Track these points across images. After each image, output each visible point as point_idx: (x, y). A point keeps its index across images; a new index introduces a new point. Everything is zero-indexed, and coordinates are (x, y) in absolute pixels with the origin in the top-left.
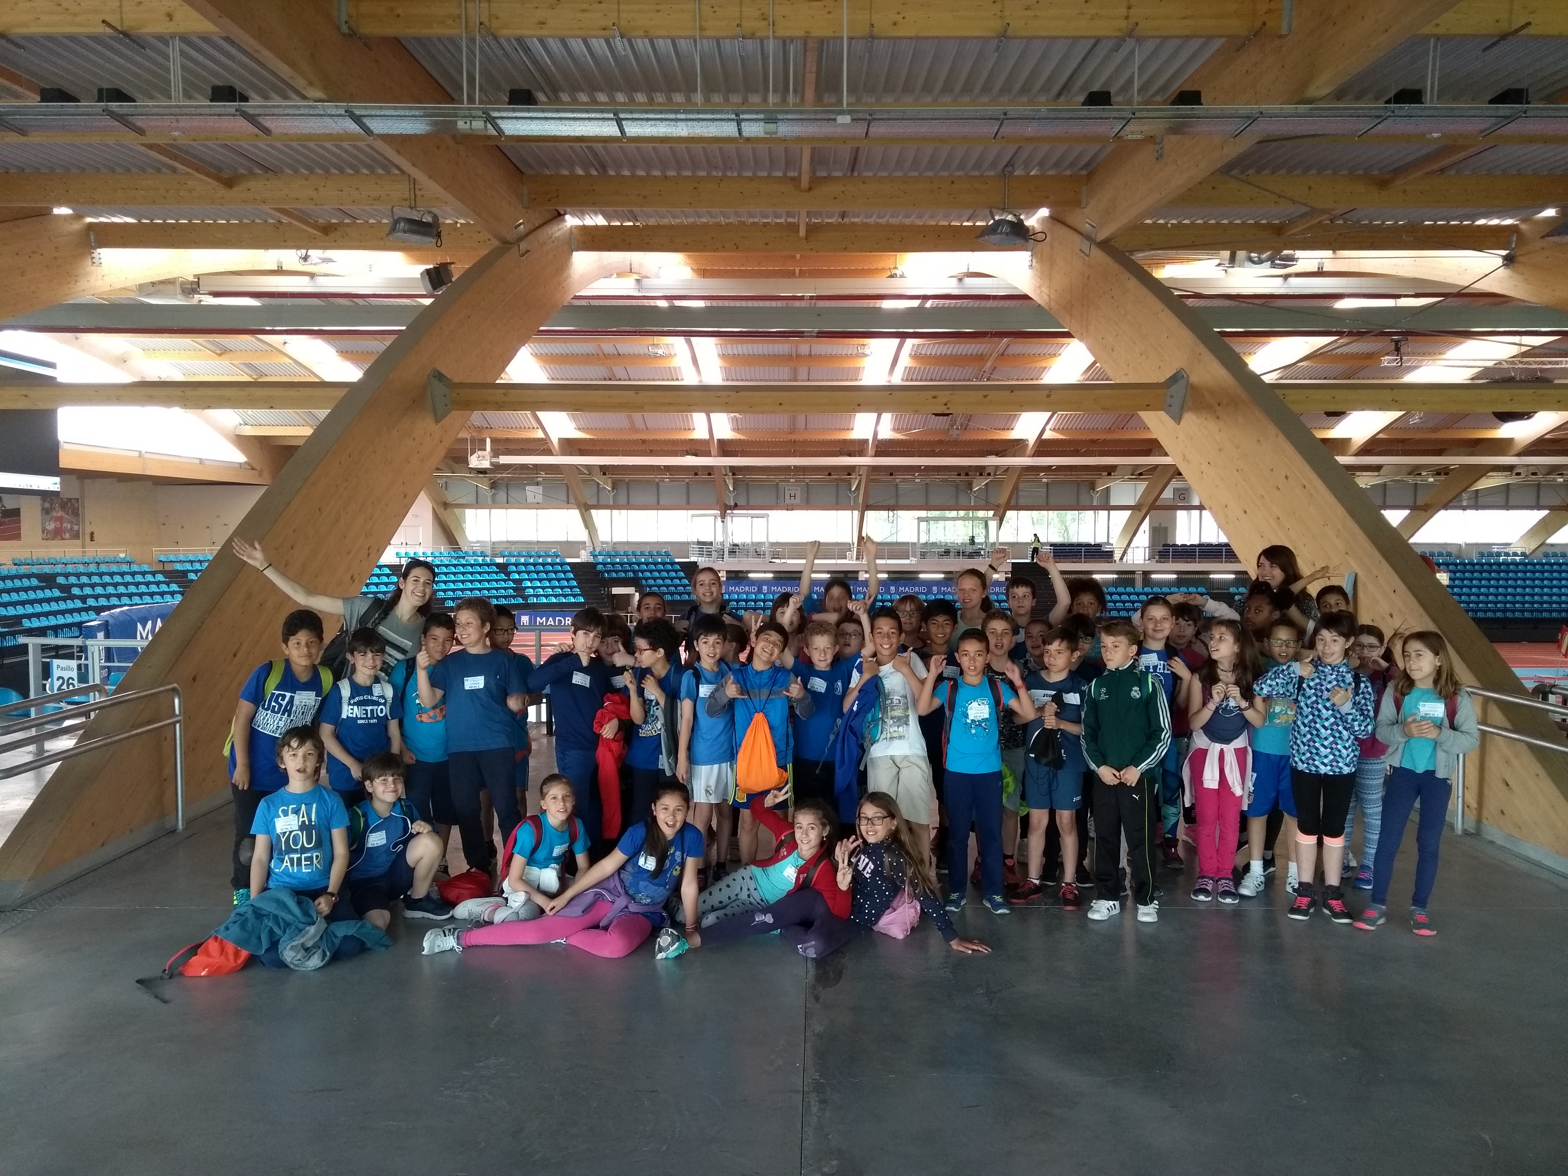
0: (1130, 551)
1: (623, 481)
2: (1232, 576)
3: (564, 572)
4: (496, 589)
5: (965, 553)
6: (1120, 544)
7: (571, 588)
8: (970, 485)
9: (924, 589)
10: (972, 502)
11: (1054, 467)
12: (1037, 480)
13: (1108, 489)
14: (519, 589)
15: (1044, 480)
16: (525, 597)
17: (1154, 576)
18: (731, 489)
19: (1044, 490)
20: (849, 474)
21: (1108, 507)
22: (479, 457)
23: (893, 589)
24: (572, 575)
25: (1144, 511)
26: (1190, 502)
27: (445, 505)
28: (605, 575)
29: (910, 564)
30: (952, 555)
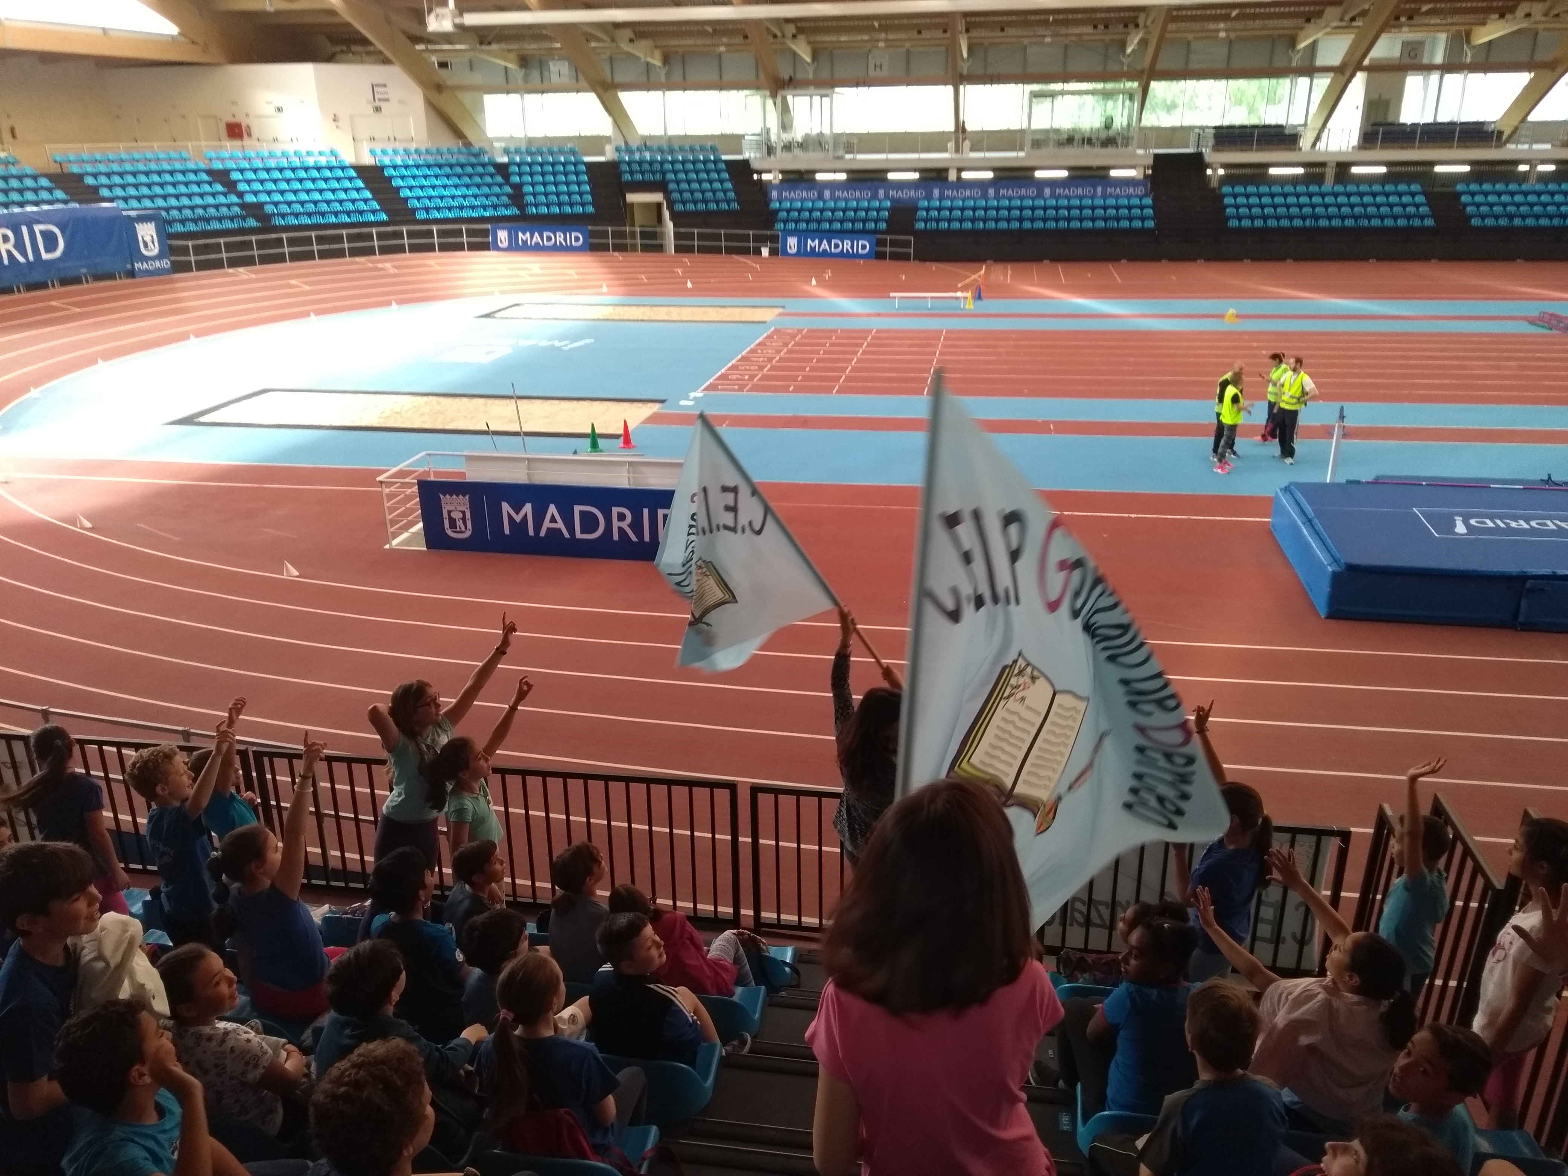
0: (1325, 135)
1: (677, 52)
2: (1466, 169)
3: (577, 174)
4: (487, 196)
5: (1093, 141)
6: (1314, 124)
7: (581, 194)
8: (1123, 45)
9: (1032, 192)
10: (1125, 68)
11: (1234, 13)
12: (1214, 34)
13: (1313, 46)
14: (517, 197)
15: (1222, 34)
16: (522, 206)
17: (1355, 170)
18: (808, 59)
19: (1225, 51)
20: (945, 31)
21: (1310, 70)
22: (437, 16)
23: (991, 192)
24: (586, 178)
25: (1348, 74)
26: (1425, 61)
27: (439, 88)
28: (627, 177)
29: (1017, 158)
30: (1075, 143)
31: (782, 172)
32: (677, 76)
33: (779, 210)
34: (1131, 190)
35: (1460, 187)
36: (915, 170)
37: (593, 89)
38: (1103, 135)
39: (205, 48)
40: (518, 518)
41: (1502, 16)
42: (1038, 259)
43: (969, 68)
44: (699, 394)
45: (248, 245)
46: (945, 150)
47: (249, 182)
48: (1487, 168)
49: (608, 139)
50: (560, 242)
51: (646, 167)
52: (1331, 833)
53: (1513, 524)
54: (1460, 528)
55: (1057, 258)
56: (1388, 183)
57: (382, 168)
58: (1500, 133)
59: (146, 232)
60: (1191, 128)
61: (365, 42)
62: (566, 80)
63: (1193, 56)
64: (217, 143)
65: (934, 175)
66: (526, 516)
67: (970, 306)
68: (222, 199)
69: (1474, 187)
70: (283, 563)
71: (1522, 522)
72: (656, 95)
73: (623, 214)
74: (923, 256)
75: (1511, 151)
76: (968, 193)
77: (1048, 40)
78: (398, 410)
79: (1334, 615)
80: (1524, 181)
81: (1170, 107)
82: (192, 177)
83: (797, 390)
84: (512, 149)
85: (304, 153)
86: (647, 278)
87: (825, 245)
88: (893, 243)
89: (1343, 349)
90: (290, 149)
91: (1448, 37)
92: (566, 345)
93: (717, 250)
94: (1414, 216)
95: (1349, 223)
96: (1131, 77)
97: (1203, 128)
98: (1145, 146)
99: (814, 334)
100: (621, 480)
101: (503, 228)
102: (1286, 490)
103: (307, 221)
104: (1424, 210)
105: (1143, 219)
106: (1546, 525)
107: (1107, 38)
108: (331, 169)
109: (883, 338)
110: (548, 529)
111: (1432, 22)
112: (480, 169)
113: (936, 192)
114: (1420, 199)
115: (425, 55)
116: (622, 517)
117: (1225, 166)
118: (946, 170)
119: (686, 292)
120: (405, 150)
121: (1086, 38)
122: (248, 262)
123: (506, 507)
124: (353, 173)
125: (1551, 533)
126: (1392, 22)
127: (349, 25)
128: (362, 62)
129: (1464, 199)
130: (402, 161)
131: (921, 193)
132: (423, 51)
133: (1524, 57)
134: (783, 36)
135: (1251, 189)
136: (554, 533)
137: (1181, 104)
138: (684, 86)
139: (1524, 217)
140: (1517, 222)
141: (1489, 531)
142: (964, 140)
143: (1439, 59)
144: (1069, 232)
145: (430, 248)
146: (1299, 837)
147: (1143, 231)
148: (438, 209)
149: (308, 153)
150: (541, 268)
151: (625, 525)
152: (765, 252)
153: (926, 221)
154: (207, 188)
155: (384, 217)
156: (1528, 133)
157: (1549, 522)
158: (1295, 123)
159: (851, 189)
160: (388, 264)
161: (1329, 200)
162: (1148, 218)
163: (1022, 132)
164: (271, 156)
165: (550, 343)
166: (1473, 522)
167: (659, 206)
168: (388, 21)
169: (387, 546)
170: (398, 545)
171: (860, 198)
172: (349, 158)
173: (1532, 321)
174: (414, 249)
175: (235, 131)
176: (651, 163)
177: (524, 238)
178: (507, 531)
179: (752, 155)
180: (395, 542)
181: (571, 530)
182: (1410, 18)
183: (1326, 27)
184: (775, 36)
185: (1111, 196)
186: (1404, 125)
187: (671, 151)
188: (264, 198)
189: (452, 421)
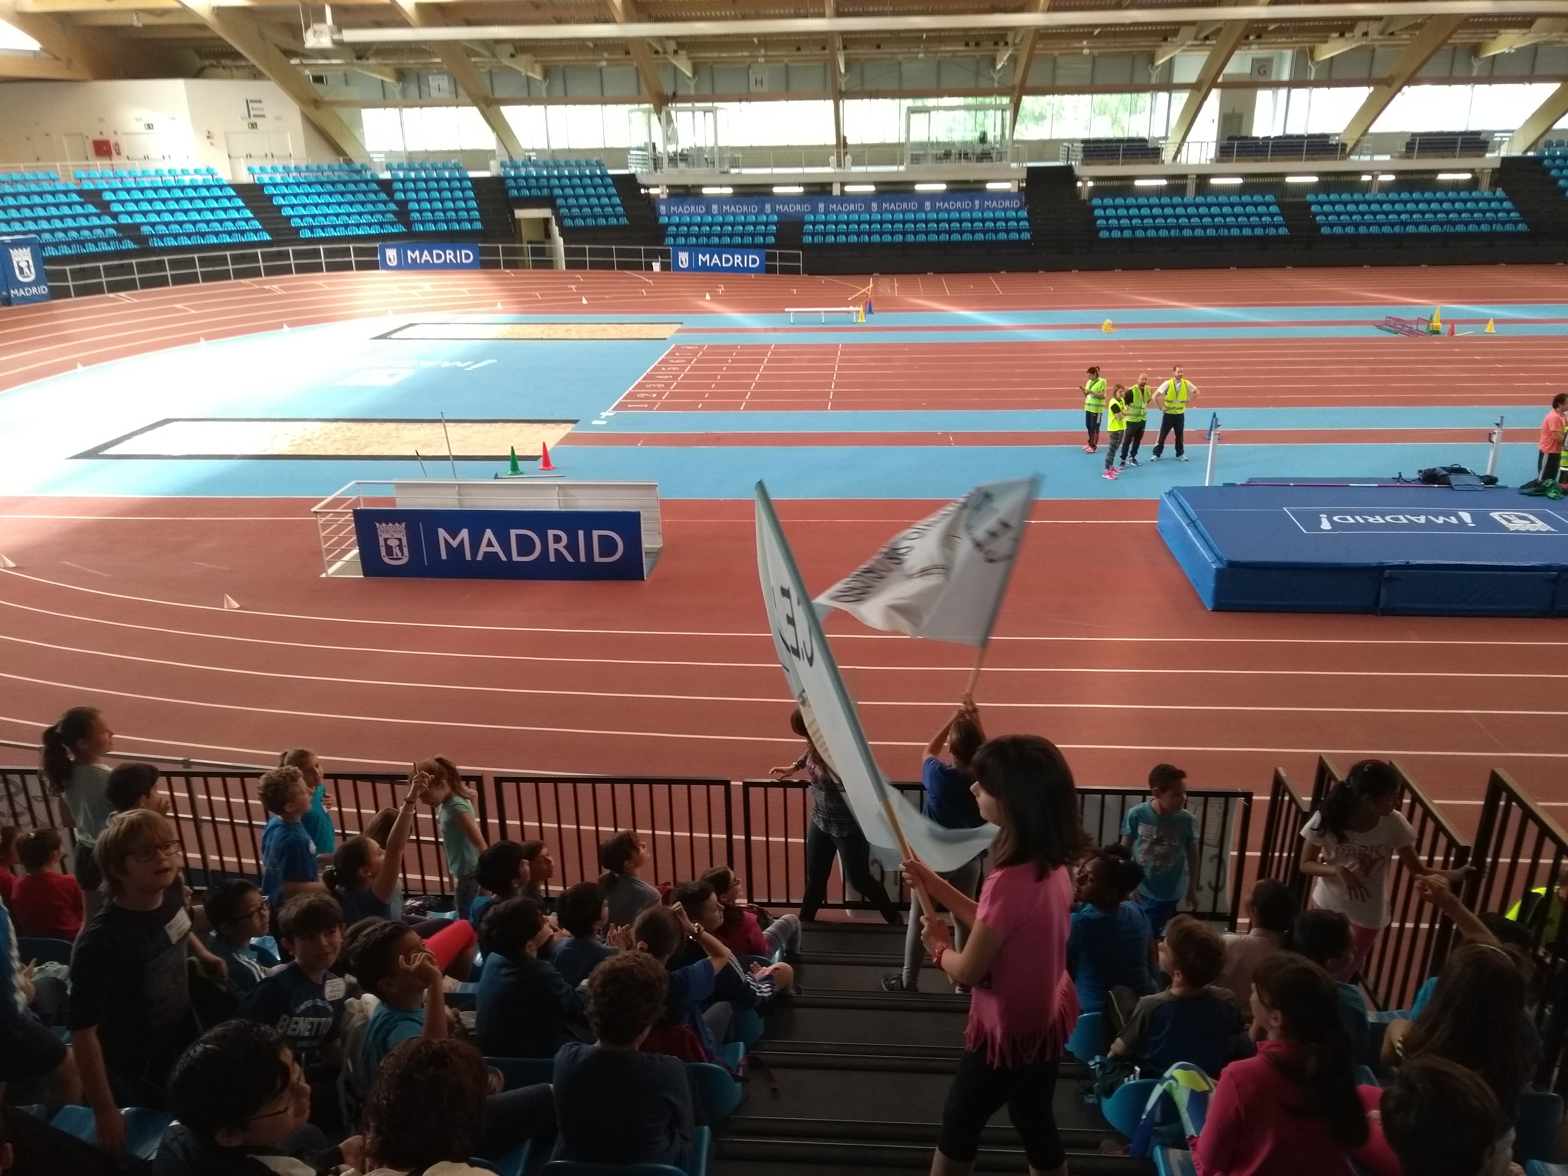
0: (1184, 149)
1: (557, 67)
2: (1315, 179)
3: (463, 190)
4: (372, 214)
5: (970, 156)
6: (1175, 138)
7: (468, 210)
8: (993, 61)
9: (914, 205)
10: (996, 85)
11: (1096, 32)
12: (1079, 51)
13: (1171, 62)
14: (403, 214)
15: (1086, 51)
16: (408, 224)
17: (1214, 181)
18: (689, 74)
19: (1089, 66)
20: (824, 48)
21: (1169, 87)
22: (315, 32)
23: (874, 205)
24: (472, 194)
25: (1204, 90)
26: (1274, 78)
27: (317, 103)
28: (515, 193)
29: (898, 172)
30: (953, 157)
31: (669, 187)
32: (558, 91)
33: (669, 225)
34: (1007, 203)
35: (1310, 198)
36: (799, 185)
37: (475, 103)
38: (979, 149)
39: (69, 63)
40: (455, 543)
41: (1342, 35)
42: (921, 271)
43: (846, 83)
44: (610, 413)
45: (128, 269)
46: (827, 164)
47: (123, 202)
48: (1333, 179)
49: (490, 154)
50: (450, 259)
51: (533, 182)
52: (1236, 795)
53: (1371, 520)
54: (1326, 525)
55: (940, 270)
56: (1244, 194)
57: (262, 186)
58: (1344, 146)
59: (22, 258)
60: (1060, 141)
61: (236, 55)
62: (446, 95)
63: (1059, 72)
64: (86, 163)
65: (818, 189)
66: (462, 541)
67: (862, 319)
68: (95, 221)
69: (1322, 197)
70: (223, 596)
71: (1378, 518)
72: (538, 109)
73: (512, 229)
74: (812, 270)
75: (1357, 161)
76: (852, 207)
77: (921, 55)
78: (309, 437)
79: (1218, 608)
80: (1367, 192)
81: (1040, 118)
82: (62, 198)
83: (706, 407)
84: (395, 165)
85: (179, 172)
86: (541, 295)
87: (716, 260)
88: (783, 257)
89: (1214, 356)
90: (164, 167)
91: (1293, 53)
92: (469, 366)
93: (609, 266)
94: (1269, 226)
95: (1211, 232)
96: (1001, 93)
97: (1072, 141)
98: (1017, 159)
99: (714, 349)
100: (551, 503)
101: (392, 247)
102: (1170, 494)
103: (185, 241)
104: (1278, 219)
105: (1019, 231)
106: (1398, 519)
107: (978, 54)
108: (208, 187)
109: (783, 354)
110: (486, 554)
111: (1279, 40)
112: (363, 187)
113: (821, 206)
114: (1274, 209)
115: (300, 69)
116: (557, 539)
117: (1095, 179)
118: (830, 184)
119: (579, 309)
120: (284, 168)
121: (958, 54)
122: (129, 286)
123: (442, 533)
124: (232, 192)
125: (1403, 526)
126: (1243, 41)
127: (220, 39)
128: (232, 77)
129: (1314, 208)
130: (282, 178)
131: (806, 207)
132: (298, 65)
133: (1364, 75)
134: (665, 52)
135: (1119, 201)
136: (491, 557)
137: (1049, 116)
138: (567, 100)
139: (1368, 225)
140: (1362, 230)
141: (1350, 526)
142: (846, 154)
143: (1285, 76)
144: (950, 244)
145: (317, 268)
146: (1211, 799)
147: (1020, 242)
148: (323, 228)
149: (182, 171)
150: (433, 287)
151: (560, 547)
152: (656, 266)
153: (813, 235)
154: (79, 210)
155: (267, 237)
156: (1369, 145)
157: (1401, 517)
158: (1157, 135)
159: (739, 204)
160: (275, 285)
161: (1191, 210)
162: (1025, 230)
163: (900, 145)
164: (144, 174)
165: (453, 364)
166: (1336, 519)
167: (547, 221)
168: (262, 35)
169: (324, 575)
170: (333, 573)
171: (746, 212)
172: (225, 176)
173: (1379, 326)
174: (301, 269)
175: (103, 149)
176: (537, 178)
177: (414, 257)
178: (444, 556)
179: (639, 170)
180: (331, 571)
181: (508, 553)
182: (1259, 37)
183: (1182, 45)
184: (657, 52)
185: (988, 208)
186: (1257, 138)
187: (557, 166)
188: (139, 219)
189: (366, 446)
